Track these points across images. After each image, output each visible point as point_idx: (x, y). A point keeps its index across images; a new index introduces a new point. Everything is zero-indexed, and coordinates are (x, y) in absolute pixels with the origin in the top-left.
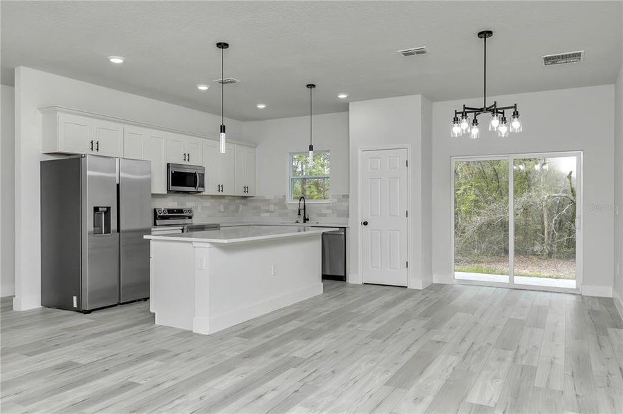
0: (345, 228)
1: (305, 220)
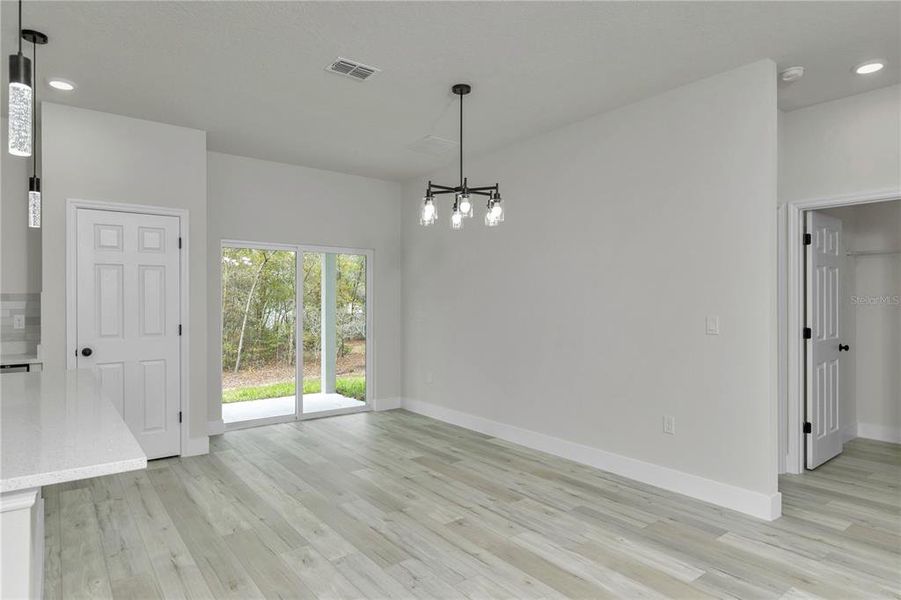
0: (27, 365)
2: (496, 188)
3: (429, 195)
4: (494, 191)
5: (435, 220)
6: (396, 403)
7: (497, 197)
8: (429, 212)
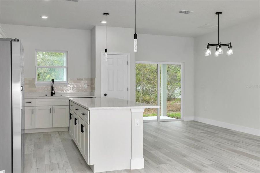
1: (53, 94)
2: (230, 44)
3: (208, 47)
4: (230, 45)
5: (210, 55)
6: (192, 118)
7: (231, 47)
8: (208, 52)
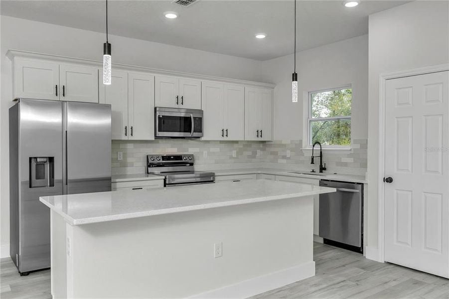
0: (363, 184)
1: (322, 169)
